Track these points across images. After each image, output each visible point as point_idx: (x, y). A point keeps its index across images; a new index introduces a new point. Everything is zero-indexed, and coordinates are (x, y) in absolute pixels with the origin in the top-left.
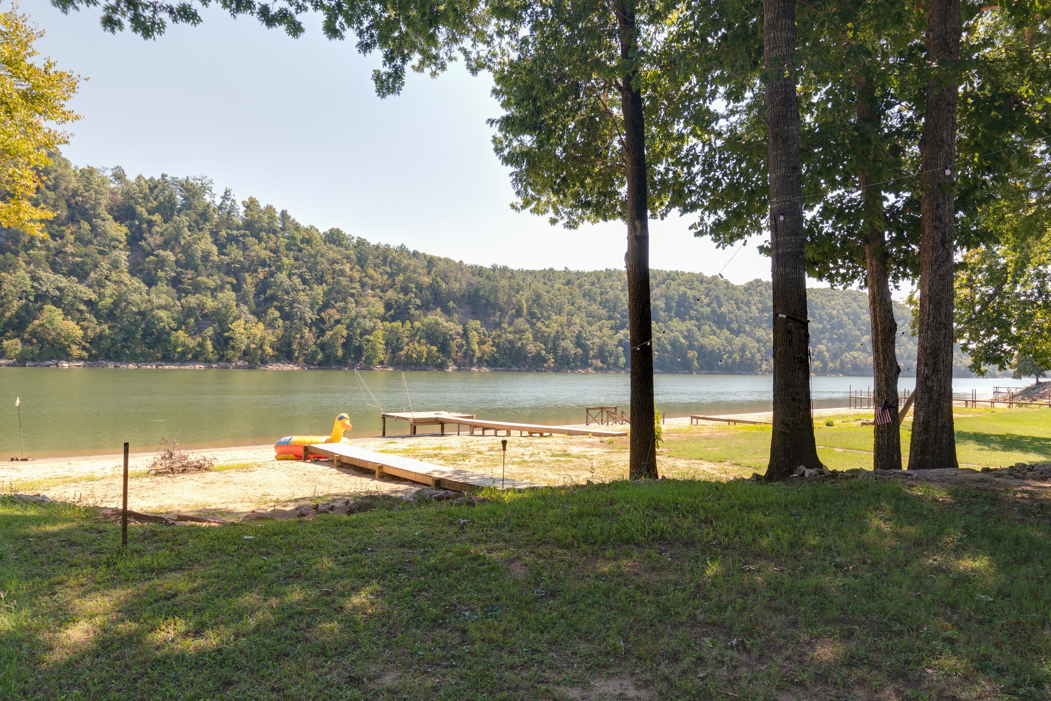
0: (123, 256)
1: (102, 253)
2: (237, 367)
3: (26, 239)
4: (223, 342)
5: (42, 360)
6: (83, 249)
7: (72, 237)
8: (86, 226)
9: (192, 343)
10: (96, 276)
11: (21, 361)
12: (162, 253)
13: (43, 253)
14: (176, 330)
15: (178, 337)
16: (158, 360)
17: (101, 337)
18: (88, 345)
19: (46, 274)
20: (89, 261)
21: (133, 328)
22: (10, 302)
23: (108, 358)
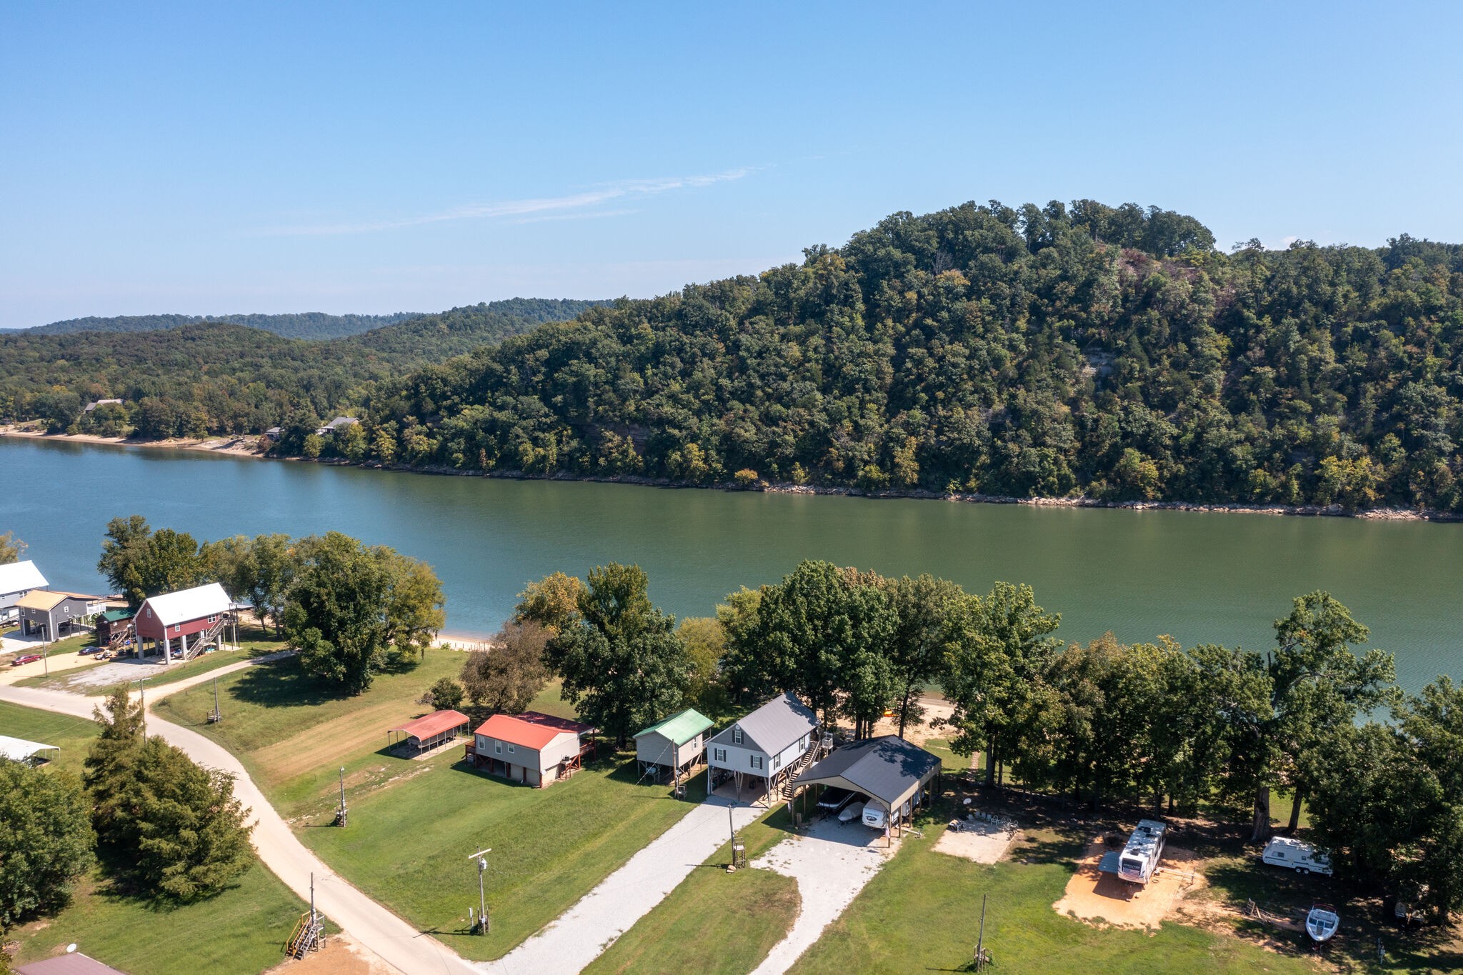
0: (1218, 377)
1: (1193, 377)
2: (1327, 514)
3: (1125, 372)
4: (1313, 483)
5: (1122, 501)
6: (1176, 375)
7: (1167, 362)
8: (1183, 347)
9: (1273, 483)
10: (1184, 406)
11: (1105, 501)
12: (1259, 370)
13: (1139, 384)
14: (1256, 468)
15: (1256, 477)
16: (1233, 502)
17: (1175, 477)
18: (1163, 486)
19: (1139, 410)
20: (1179, 389)
21: (1210, 467)
22: (1104, 441)
23: (1183, 499)
